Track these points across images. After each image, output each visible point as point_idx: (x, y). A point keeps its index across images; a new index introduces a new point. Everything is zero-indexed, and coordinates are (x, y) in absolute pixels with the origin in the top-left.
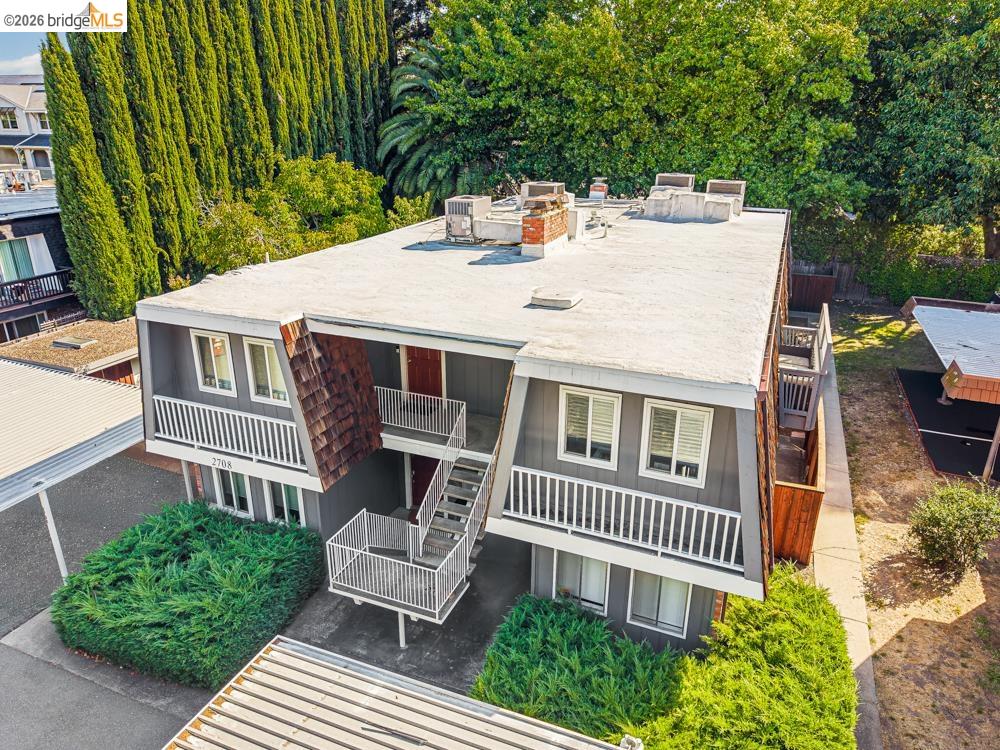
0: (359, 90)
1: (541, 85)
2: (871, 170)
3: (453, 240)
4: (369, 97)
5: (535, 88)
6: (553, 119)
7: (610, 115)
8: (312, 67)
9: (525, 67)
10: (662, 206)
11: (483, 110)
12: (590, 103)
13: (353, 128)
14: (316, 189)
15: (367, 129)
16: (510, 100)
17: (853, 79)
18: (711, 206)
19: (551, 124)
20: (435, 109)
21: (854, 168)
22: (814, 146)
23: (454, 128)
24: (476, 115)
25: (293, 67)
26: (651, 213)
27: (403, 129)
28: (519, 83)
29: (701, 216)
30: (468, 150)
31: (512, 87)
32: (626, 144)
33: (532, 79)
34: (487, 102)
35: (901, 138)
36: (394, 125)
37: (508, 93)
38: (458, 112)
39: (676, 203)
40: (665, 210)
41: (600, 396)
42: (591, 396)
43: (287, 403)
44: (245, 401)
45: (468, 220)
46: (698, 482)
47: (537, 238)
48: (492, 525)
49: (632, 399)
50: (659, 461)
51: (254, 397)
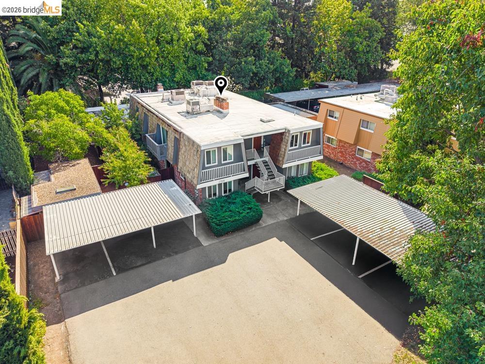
17: (203, 42)
41: (296, 134)
42: (295, 134)
43: (232, 160)
44: (220, 164)
45: (198, 106)
46: (309, 144)
47: (227, 108)
48: (284, 166)
49: (301, 132)
50: (304, 143)
51: (223, 162)
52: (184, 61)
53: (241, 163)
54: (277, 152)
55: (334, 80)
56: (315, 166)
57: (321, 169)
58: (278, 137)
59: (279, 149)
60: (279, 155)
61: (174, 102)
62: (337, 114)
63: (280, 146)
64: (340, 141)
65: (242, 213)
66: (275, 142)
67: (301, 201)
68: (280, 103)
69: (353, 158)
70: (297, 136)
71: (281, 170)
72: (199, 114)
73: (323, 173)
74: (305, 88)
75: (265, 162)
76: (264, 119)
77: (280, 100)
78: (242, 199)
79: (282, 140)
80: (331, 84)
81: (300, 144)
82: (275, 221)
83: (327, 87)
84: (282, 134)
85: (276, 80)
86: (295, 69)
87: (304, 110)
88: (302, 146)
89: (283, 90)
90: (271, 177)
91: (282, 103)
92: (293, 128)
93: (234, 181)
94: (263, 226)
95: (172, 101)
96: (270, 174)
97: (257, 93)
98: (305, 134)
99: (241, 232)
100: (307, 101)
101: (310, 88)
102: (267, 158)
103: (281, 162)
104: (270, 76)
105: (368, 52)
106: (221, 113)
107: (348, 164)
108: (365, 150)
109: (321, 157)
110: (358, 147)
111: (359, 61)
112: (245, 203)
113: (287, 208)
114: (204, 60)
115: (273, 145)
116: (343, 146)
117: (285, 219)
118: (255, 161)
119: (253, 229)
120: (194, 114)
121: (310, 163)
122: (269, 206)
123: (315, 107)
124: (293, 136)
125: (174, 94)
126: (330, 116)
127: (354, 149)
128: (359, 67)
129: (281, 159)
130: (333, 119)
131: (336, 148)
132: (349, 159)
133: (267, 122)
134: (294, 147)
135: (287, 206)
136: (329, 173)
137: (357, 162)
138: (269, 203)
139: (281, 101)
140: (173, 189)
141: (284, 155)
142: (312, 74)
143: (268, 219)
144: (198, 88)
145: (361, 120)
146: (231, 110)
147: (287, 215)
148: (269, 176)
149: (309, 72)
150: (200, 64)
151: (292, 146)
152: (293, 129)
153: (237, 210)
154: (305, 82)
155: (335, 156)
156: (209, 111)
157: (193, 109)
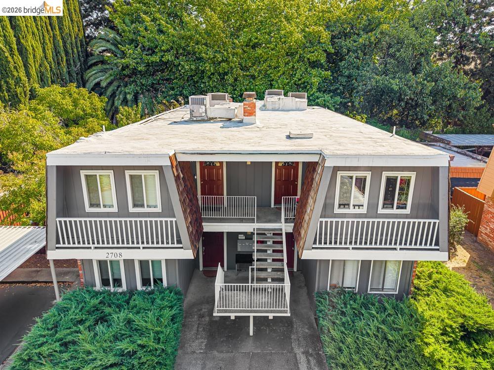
0: (70, 51)
1: (184, 49)
2: (339, 91)
3: (195, 119)
4: (76, 55)
5: (181, 51)
6: (193, 67)
7: (224, 65)
8: (43, 35)
9: (176, 39)
10: (275, 104)
11: (152, 62)
12: (212, 58)
13: (69, 73)
14: (67, 103)
15: (77, 74)
16: (169, 57)
17: (325, 51)
18: (298, 103)
19: (192, 70)
20: (124, 61)
21: (330, 91)
22: (315, 80)
23: (135, 72)
24: (148, 65)
25: (33, 34)
26: (270, 108)
27: (100, 74)
28: (172, 48)
29: (294, 108)
30: (143, 85)
31: (168, 51)
32: (231, 80)
33: (180, 46)
34: (155, 58)
35: (349, 76)
36: (94, 72)
37: (166, 53)
38: (137, 63)
39: (283, 102)
40: (277, 106)
41: (360, 175)
42: (355, 175)
44: (124, 213)
46: (406, 211)
47: (252, 113)
48: (306, 255)
49: (377, 173)
50: (388, 204)
51: (132, 209)
54: (302, 213)
58: (310, 176)
59: (306, 207)
60: (303, 222)
63: (307, 198)
66: (305, 188)
72: (205, 121)
76: (295, 132)
77: (444, 141)
79: (312, 185)
81: (373, 207)
88: (382, 211)
98: (392, 181)
103: (301, 243)
115: (302, 196)
129: (303, 233)
134: (352, 210)
141: (308, 225)
156: (230, 120)
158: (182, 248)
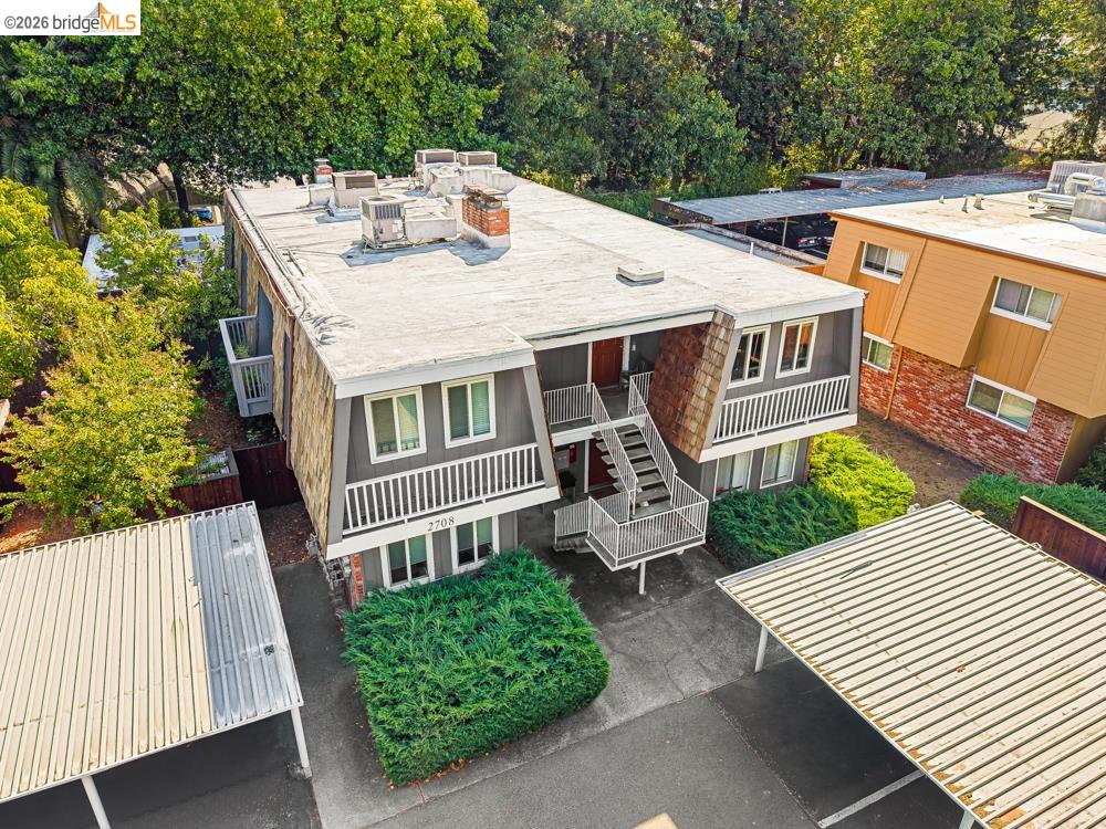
3: (384, 246)
17: (475, 46)
41: (758, 331)
42: (752, 332)
43: (492, 435)
44: (437, 453)
45: (399, 222)
46: (807, 369)
47: (504, 229)
48: (706, 456)
49: (776, 326)
50: (787, 364)
51: (450, 444)
52: (417, 100)
53: (525, 448)
54: (679, 397)
55: (854, 167)
56: (821, 448)
57: (848, 462)
58: (686, 340)
59: (688, 387)
60: (689, 411)
61: (341, 212)
62: (897, 260)
63: (690, 376)
64: (906, 353)
65: (513, 678)
66: (673, 358)
67: (769, 635)
68: (698, 225)
69: (954, 416)
70: (759, 338)
71: (691, 471)
72: (402, 248)
73: (854, 481)
74: (771, 189)
75: (630, 433)
76: (632, 270)
77: (699, 218)
78: (518, 603)
79: (700, 355)
80: (847, 179)
81: (771, 371)
82: (662, 701)
83: (836, 185)
84: (700, 330)
85: (690, 162)
86: (744, 131)
87: (774, 247)
88: (779, 375)
89: (707, 193)
90: (654, 494)
91: (704, 226)
92: (748, 306)
93: (500, 516)
94: (609, 725)
95: (334, 210)
96: (650, 480)
97: (634, 198)
98: (792, 331)
99: (508, 757)
100: (778, 224)
101: (786, 189)
102: (640, 419)
103: (694, 440)
104: (670, 145)
105: (965, 82)
106: (483, 246)
107: (935, 436)
108: (1005, 389)
109: (852, 420)
110: (977, 377)
111: (939, 107)
112: (535, 621)
113: (712, 630)
114: (472, 96)
115: (665, 370)
116: (915, 371)
117: (706, 686)
118: (594, 428)
119: (565, 740)
120: (382, 251)
121: (805, 443)
122: (641, 617)
123: (804, 240)
124: (744, 339)
125: (342, 184)
126: (868, 265)
127: (958, 385)
128: (933, 128)
129: (693, 426)
130: (884, 276)
131: (889, 376)
132: (938, 419)
133: (645, 283)
134: (747, 381)
135: (714, 618)
136: (876, 480)
137: (970, 432)
138: (642, 599)
139: (702, 221)
140: (237, 551)
141: (708, 415)
142: (791, 152)
143: (631, 686)
144: (434, 171)
145: (996, 279)
146: (518, 236)
147: (713, 667)
148: (644, 488)
149: (786, 144)
150: (462, 109)
151: (737, 375)
152: (746, 313)
153: (493, 663)
154: (774, 171)
155: (883, 403)
156: (442, 240)
157: (378, 232)
158: (543, 486)
